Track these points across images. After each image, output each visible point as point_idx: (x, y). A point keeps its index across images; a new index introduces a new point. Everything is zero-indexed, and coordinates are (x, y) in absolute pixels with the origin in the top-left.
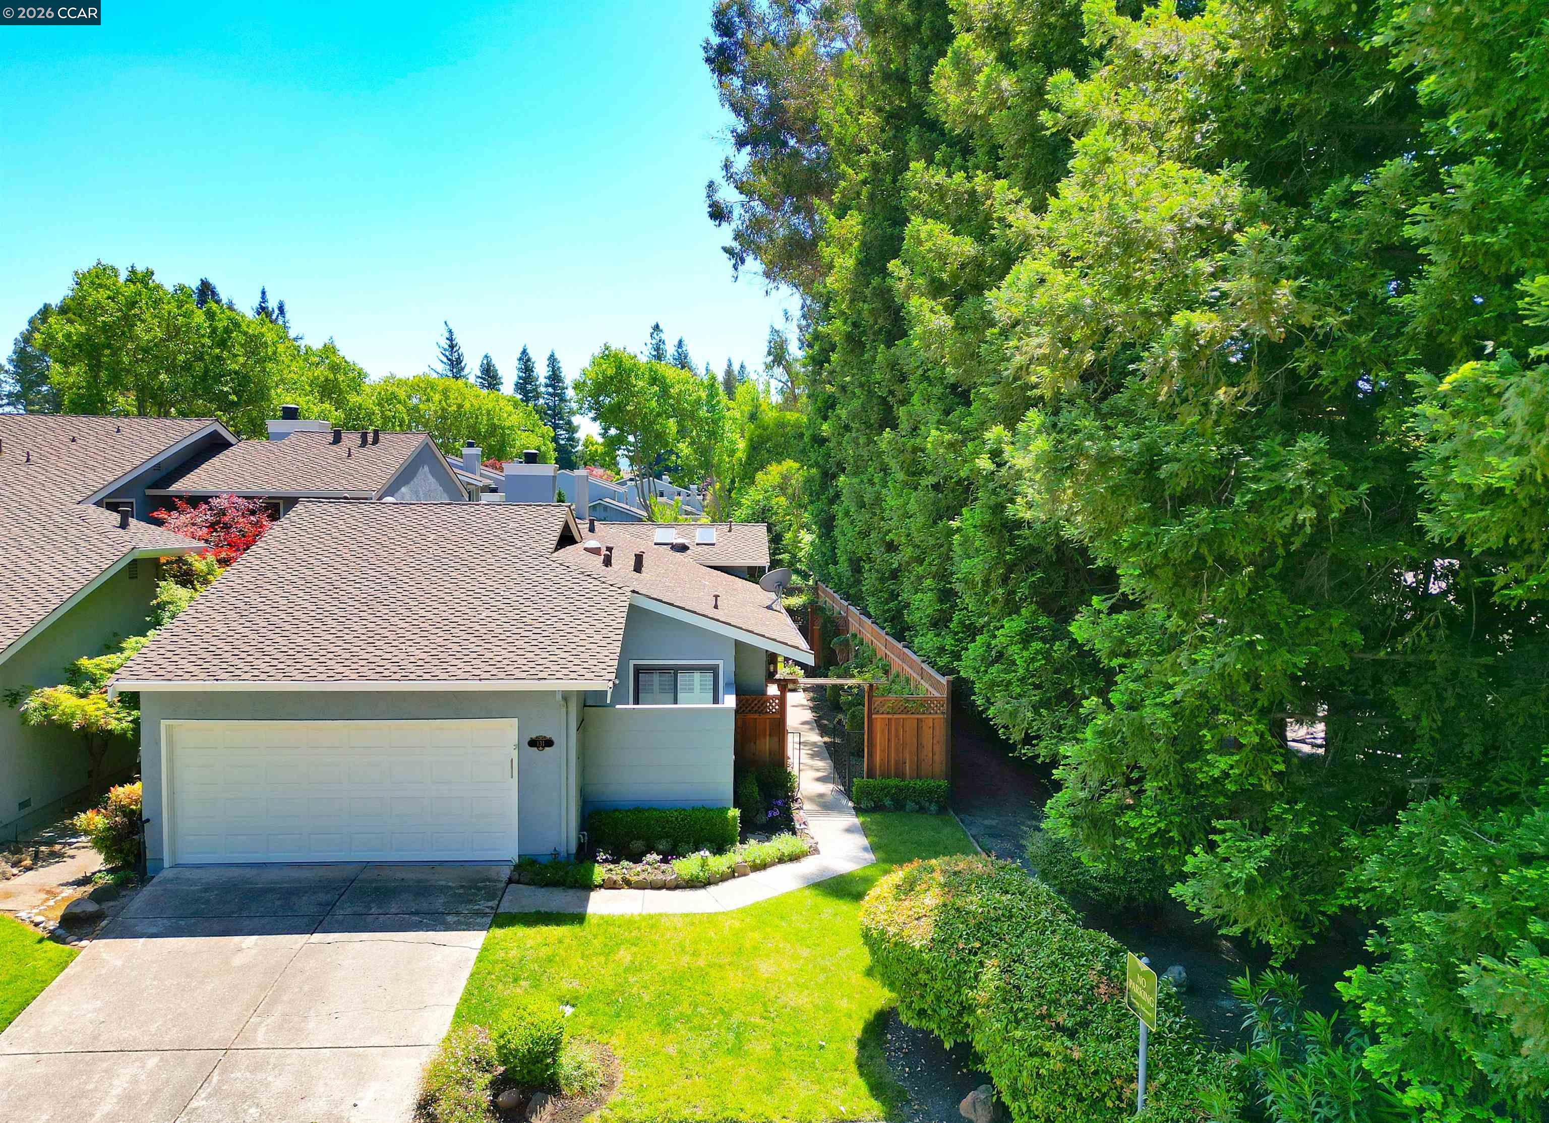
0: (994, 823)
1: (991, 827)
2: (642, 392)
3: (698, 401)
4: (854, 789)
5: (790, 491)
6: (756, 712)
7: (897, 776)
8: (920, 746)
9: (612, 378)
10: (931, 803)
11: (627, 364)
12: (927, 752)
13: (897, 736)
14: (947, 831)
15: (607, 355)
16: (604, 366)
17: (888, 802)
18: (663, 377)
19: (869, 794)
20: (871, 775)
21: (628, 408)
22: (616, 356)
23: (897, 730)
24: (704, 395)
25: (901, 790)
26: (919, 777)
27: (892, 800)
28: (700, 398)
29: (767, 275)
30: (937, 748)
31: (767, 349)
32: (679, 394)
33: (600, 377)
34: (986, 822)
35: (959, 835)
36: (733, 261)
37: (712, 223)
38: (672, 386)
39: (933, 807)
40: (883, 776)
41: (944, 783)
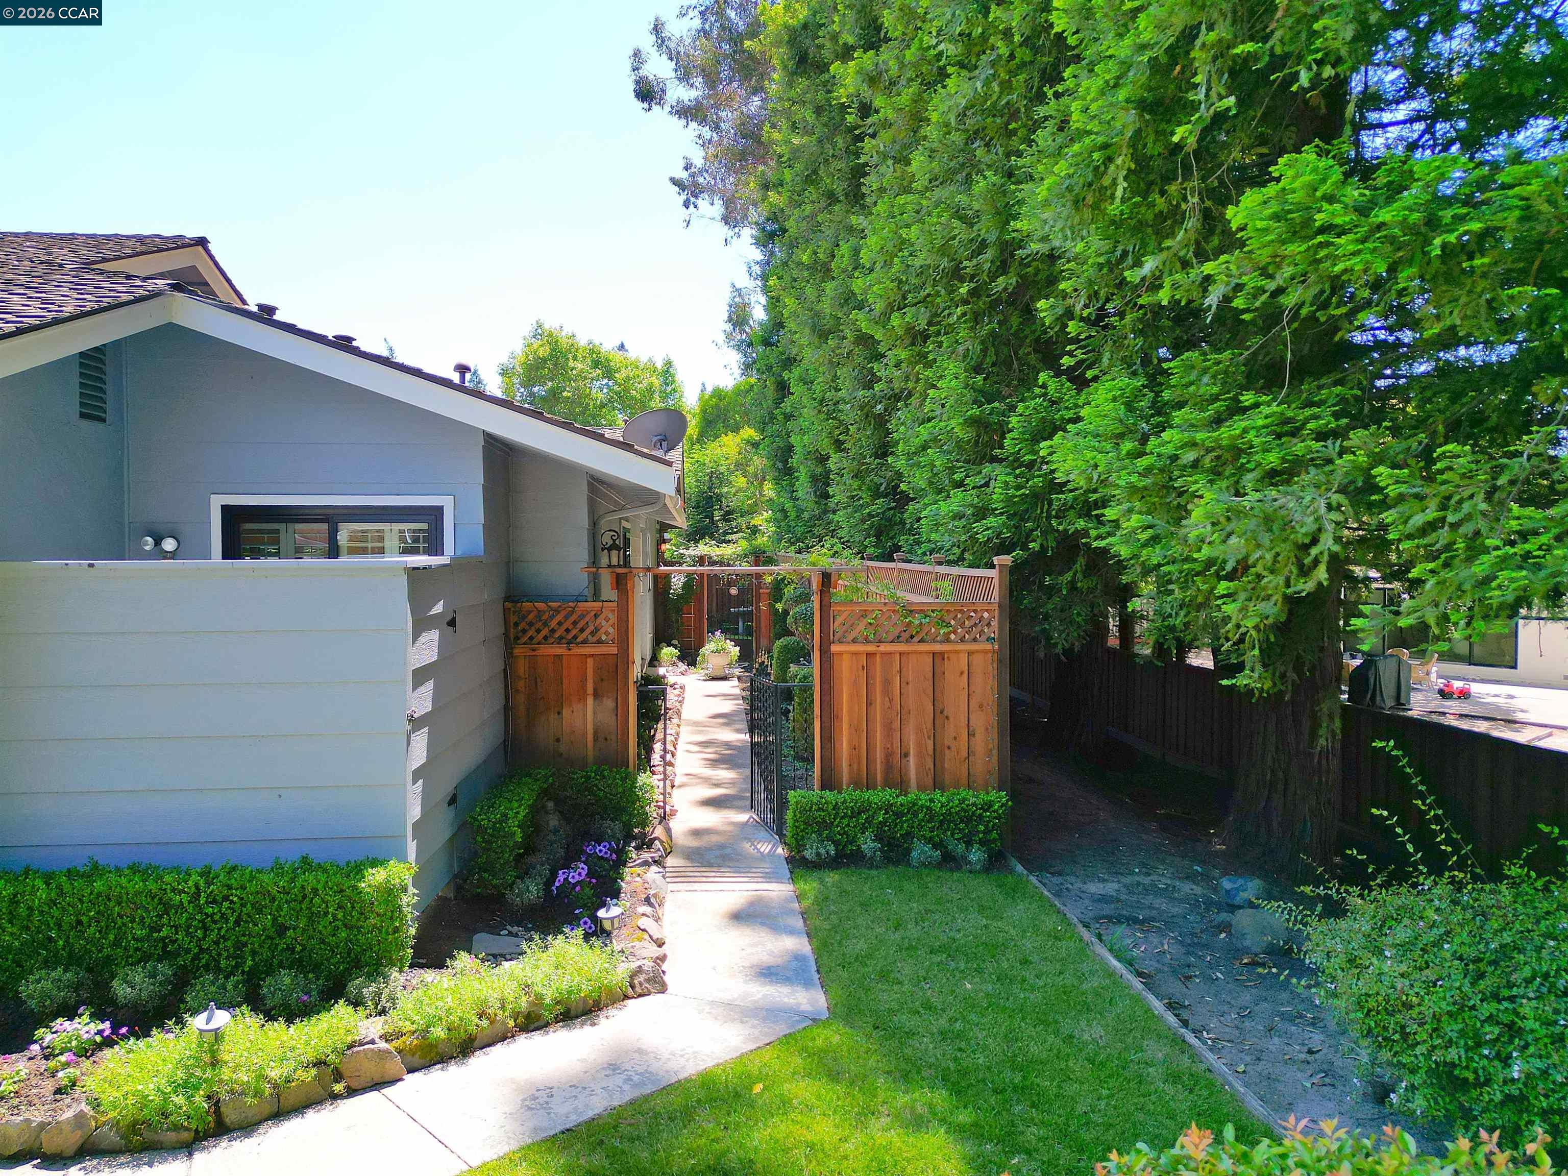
0: (1111, 888)
1: (1104, 899)
2: (582, 376)
3: (650, 391)
4: (789, 815)
5: (751, 469)
6: (560, 640)
7: (888, 783)
8: (939, 714)
9: (544, 360)
10: (969, 844)
11: (564, 343)
12: (955, 729)
13: (887, 692)
14: (1020, 911)
15: (539, 332)
16: (535, 346)
17: (868, 844)
18: (608, 360)
19: (824, 825)
20: (828, 783)
21: (565, 394)
22: (550, 335)
23: (887, 683)
24: (656, 382)
25: (898, 815)
26: (938, 784)
27: (878, 838)
28: (651, 386)
29: (726, 220)
30: (979, 721)
31: (727, 315)
32: (628, 378)
33: (530, 357)
34: (1094, 888)
35: (1050, 922)
36: (683, 197)
37: (640, 105)
38: (618, 371)
39: (976, 855)
40: (856, 784)
41: (999, 798)
